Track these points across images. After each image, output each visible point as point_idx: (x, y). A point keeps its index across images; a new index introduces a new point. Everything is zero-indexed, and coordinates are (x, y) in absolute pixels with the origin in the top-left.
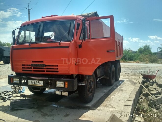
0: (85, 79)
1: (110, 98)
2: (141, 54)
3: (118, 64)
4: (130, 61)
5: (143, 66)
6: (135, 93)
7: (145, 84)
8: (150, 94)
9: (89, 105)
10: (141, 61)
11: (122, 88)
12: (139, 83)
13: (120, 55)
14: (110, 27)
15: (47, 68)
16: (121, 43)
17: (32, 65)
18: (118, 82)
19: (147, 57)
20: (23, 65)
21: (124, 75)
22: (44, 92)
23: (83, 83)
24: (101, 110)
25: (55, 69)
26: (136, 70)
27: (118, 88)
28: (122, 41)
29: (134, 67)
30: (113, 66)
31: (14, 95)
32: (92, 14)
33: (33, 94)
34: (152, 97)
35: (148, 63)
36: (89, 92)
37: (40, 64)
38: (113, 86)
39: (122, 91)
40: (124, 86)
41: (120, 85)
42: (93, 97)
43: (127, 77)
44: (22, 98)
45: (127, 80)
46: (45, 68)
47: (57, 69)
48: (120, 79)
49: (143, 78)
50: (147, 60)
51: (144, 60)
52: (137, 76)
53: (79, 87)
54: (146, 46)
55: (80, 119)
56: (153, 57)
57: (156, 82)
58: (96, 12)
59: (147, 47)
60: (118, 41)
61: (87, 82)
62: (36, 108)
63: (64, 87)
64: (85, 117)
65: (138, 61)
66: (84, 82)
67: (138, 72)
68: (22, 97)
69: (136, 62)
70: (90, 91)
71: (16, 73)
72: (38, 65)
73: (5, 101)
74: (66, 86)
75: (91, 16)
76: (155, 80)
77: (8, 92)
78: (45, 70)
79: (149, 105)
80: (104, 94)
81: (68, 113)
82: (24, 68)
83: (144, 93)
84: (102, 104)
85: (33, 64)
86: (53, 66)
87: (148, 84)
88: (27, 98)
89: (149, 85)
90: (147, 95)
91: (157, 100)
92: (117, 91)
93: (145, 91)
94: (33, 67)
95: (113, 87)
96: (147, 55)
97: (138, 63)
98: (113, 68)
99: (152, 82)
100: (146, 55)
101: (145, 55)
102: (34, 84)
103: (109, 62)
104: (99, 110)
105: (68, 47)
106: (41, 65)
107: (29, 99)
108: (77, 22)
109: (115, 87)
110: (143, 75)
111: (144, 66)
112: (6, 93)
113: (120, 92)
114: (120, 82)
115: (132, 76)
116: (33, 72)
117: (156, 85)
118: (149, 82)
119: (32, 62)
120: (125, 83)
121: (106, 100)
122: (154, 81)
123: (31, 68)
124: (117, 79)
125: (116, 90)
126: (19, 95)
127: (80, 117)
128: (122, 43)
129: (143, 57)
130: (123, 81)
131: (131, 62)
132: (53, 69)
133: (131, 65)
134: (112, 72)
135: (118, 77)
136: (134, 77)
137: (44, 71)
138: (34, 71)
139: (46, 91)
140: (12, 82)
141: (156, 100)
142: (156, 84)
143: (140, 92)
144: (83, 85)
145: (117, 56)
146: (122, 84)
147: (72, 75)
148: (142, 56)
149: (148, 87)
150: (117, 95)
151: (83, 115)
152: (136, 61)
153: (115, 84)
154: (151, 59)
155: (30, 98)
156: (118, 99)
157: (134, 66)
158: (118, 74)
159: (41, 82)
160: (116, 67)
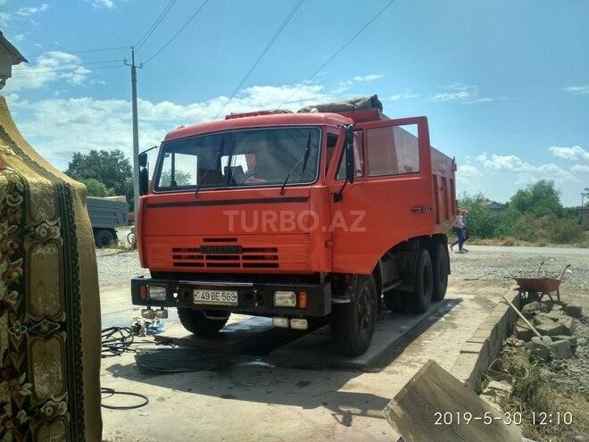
0: (350, 287)
1: (419, 345)
2: (524, 214)
3: (442, 246)
4: (483, 238)
5: (526, 254)
6: (492, 328)
7: (527, 307)
8: (535, 331)
9: (361, 361)
10: (521, 239)
11: (455, 319)
12: (506, 303)
13: (447, 217)
14: (417, 136)
15: (245, 258)
16: (448, 180)
17: (203, 249)
18: (441, 302)
19: (544, 223)
20: (175, 250)
21: (462, 283)
22: (221, 331)
23: (345, 299)
24: (397, 373)
25: (270, 258)
26: (501, 267)
27: (442, 319)
28: (454, 175)
29: (496, 260)
30: (426, 252)
31: (137, 339)
32: (362, 102)
33: (191, 336)
34: (542, 339)
35: (544, 246)
36: (359, 324)
37: (229, 247)
38: (426, 315)
39: (454, 327)
40: (461, 313)
41: (447, 312)
42: (369, 340)
43: (470, 289)
44: (161, 346)
45: (472, 297)
46: (240, 256)
47: (276, 258)
48: (448, 296)
49: (521, 290)
50: (543, 236)
51: (533, 234)
52: (505, 285)
53: (335, 306)
54: (541, 185)
55: (340, 390)
56: (565, 225)
57: (559, 302)
58: (376, 97)
59: (543, 187)
60: (439, 174)
61: (354, 295)
62: (213, 370)
63: (297, 307)
64: (352, 386)
65: (510, 239)
66: (347, 295)
67: (506, 273)
68: (160, 344)
69: (504, 242)
70: (362, 323)
71: (152, 273)
72: (223, 249)
73: (119, 355)
74: (303, 304)
75: (360, 108)
76: (558, 295)
77: (116, 329)
78: (241, 261)
79: (531, 360)
80: (399, 335)
81: (305, 380)
82: (180, 257)
83: (519, 329)
84: (397, 360)
85: (206, 247)
86: (263, 250)
87: (533, 307)
88: (177, 347)
89: (537, 310)
90: (527, 336)
91: (556, 348)
92: (438, 329)
93: (525, 325)
94: (204, 255)
95: (427, 317)
96: (545, 217)
97: (511, 244)
98: (425, 260)
99: (546, 302)
100: (542, 215)
101: (539, 216)
102: (210, 299)
103: (412, 240)
104: (390, 373)
105: (305, 200)
106: (229, 249)
107: (182, 347)
108: (329, 130)
109: (431, 318)
110: (520, 281)
111: (529, 256)
112: (110, 335)
113: (448, 330)
114: (449, 305)
115: (486, 285)
116: (205, 268)
117: (561, 309)
118: (539, 301)
119: (205, 240)
120: (463, 308)
121: (407, 349)
122: (555, 298)
123: (202, 258)
124: (438, 295)
125: (435, 325)
126: (151, 338)
127: (340, 387)
128: (452, 181)
129: (529, 225)
130: (458, 301)
131: (486, 241)
132: (263, 258)
133: (486, 253)
134: (422, 270)
135: (442, 286)
136: (492, 289)
137: (238, 265)
138: (209, 265)
139: (226, 329)
140: (143, 297)
141: (551, 346)
142: (560, 307)
143: (506, 327)
144: (344, 302)
145: (438, 222)
146: (453, 309)
147: (317, 274)
148: (527, 219)
149: (535, 314)
150: (439, 339)
151: (349, 383)
152: (503, 239)
153: (432, 308)
154: (557, 231)
155: (183, 345)
156: (442, 348)
157: (496, 256)
158: (442, 280)
159: (231, 293)
160: (434, 256)
